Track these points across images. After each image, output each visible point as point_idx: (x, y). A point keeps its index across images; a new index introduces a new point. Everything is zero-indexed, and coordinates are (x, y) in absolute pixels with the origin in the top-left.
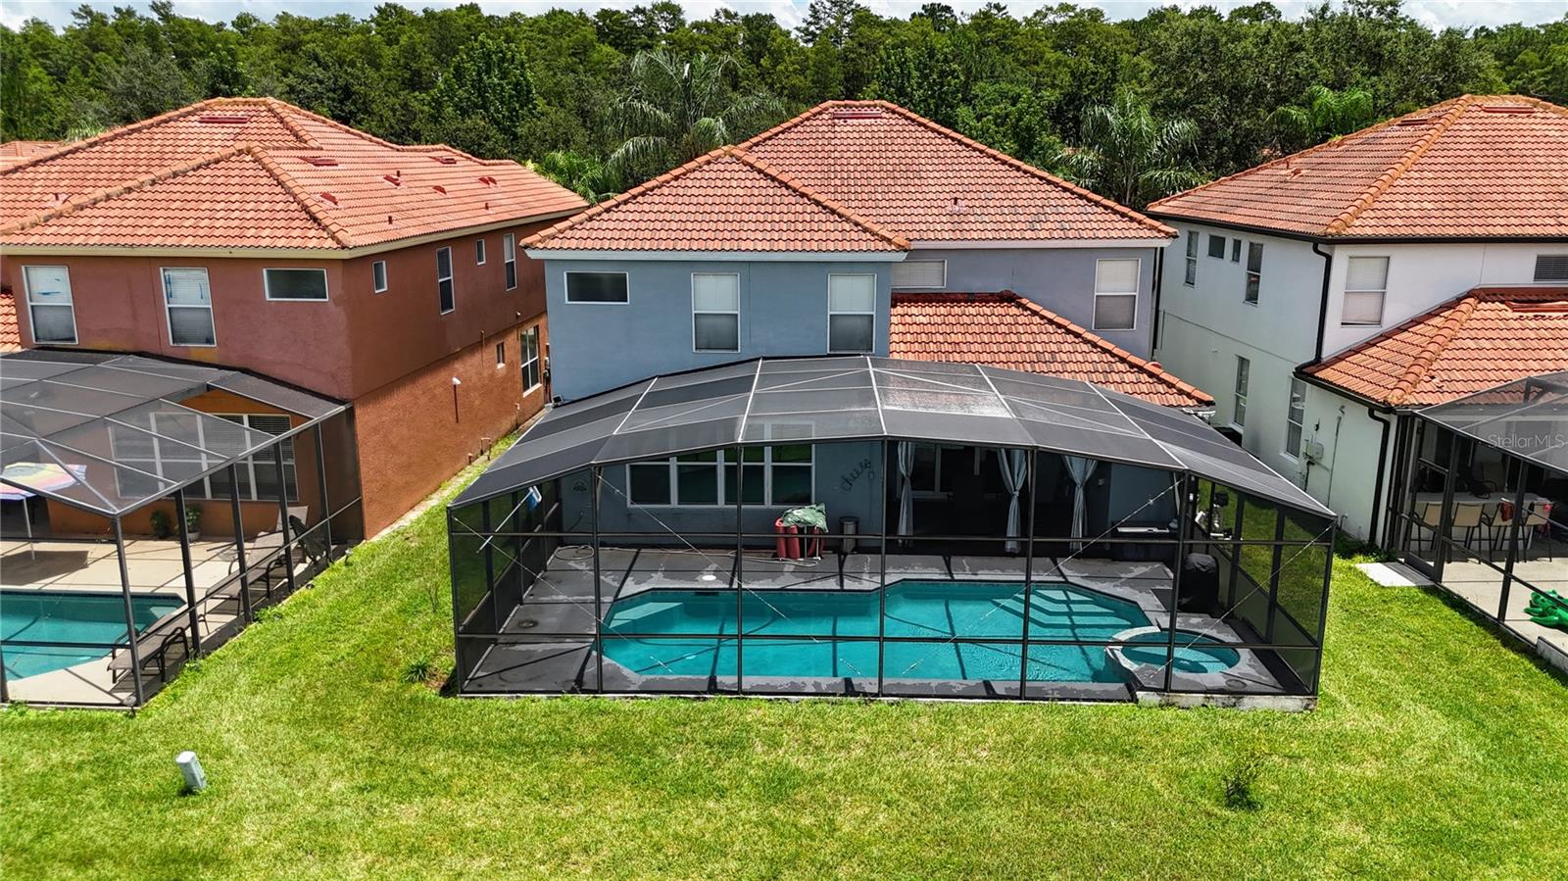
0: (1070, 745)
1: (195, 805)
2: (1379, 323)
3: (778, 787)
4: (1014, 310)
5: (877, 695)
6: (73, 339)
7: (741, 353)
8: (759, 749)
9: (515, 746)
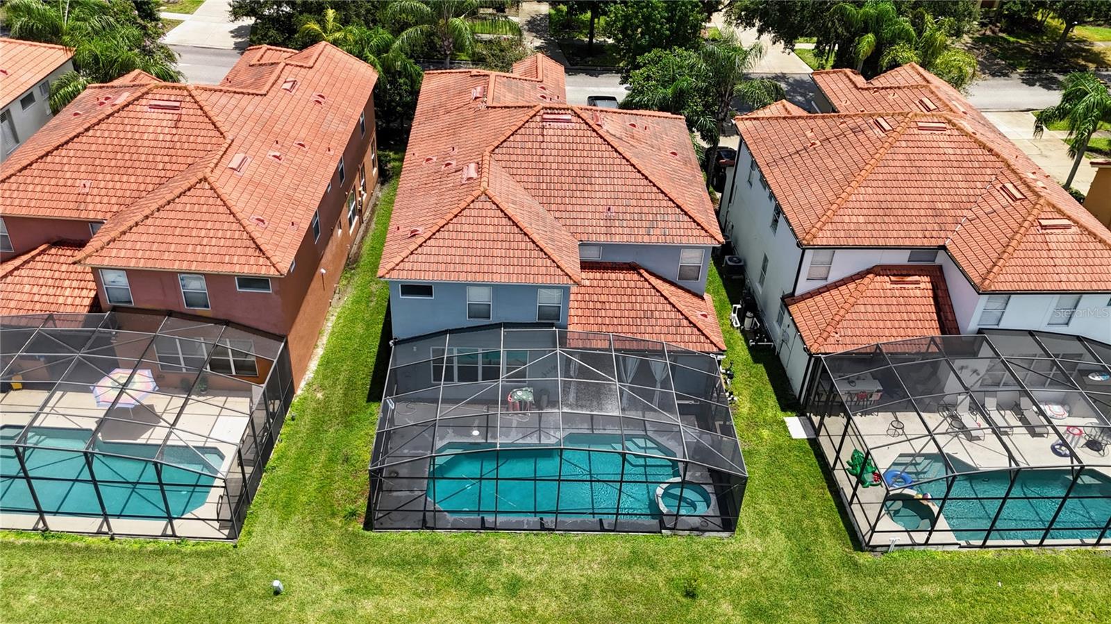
0: (630, 562)
1: (283, 599)
2: (826, 279)
3: (514, 587)
4: (636, 277)
5: (553, 530)
6: (130, 302)
7: (492, 320)
8: (505, 565)
9: (403, 563)
